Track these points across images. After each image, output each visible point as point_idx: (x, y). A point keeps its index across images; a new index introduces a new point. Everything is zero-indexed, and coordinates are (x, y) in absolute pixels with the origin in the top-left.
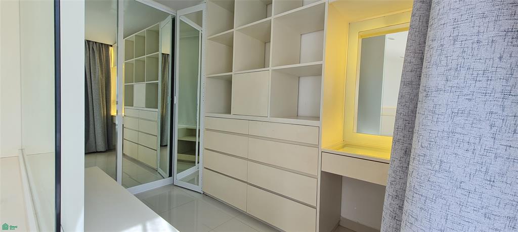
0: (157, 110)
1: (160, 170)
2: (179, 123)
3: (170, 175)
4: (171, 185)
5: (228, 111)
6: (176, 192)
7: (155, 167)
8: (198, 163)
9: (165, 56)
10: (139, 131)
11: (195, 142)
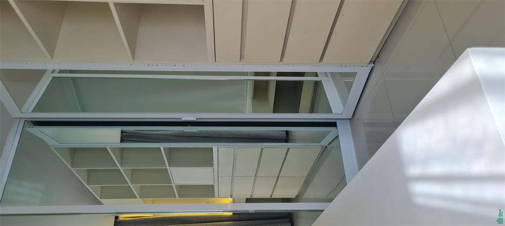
0: (215, 149)
1: (325, 142)
2: (242, 112)
3: (333, 124)
4: (351, 124)
5: (199, 10)
6: (365, 114)
7: (319, 150)
8: (316, 75)
9: (124, 138)
10: (256, 176)
11: (278, 82)
